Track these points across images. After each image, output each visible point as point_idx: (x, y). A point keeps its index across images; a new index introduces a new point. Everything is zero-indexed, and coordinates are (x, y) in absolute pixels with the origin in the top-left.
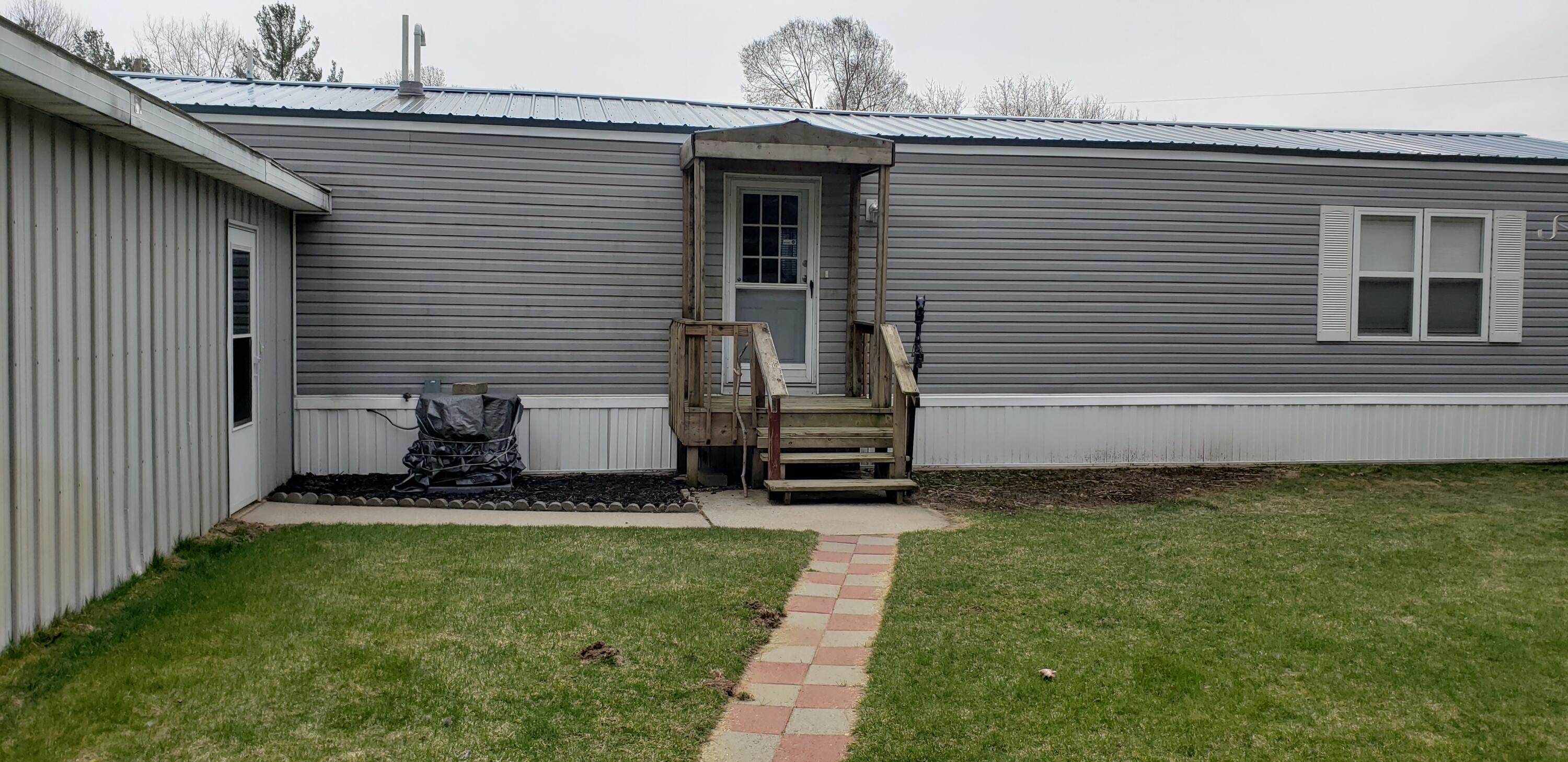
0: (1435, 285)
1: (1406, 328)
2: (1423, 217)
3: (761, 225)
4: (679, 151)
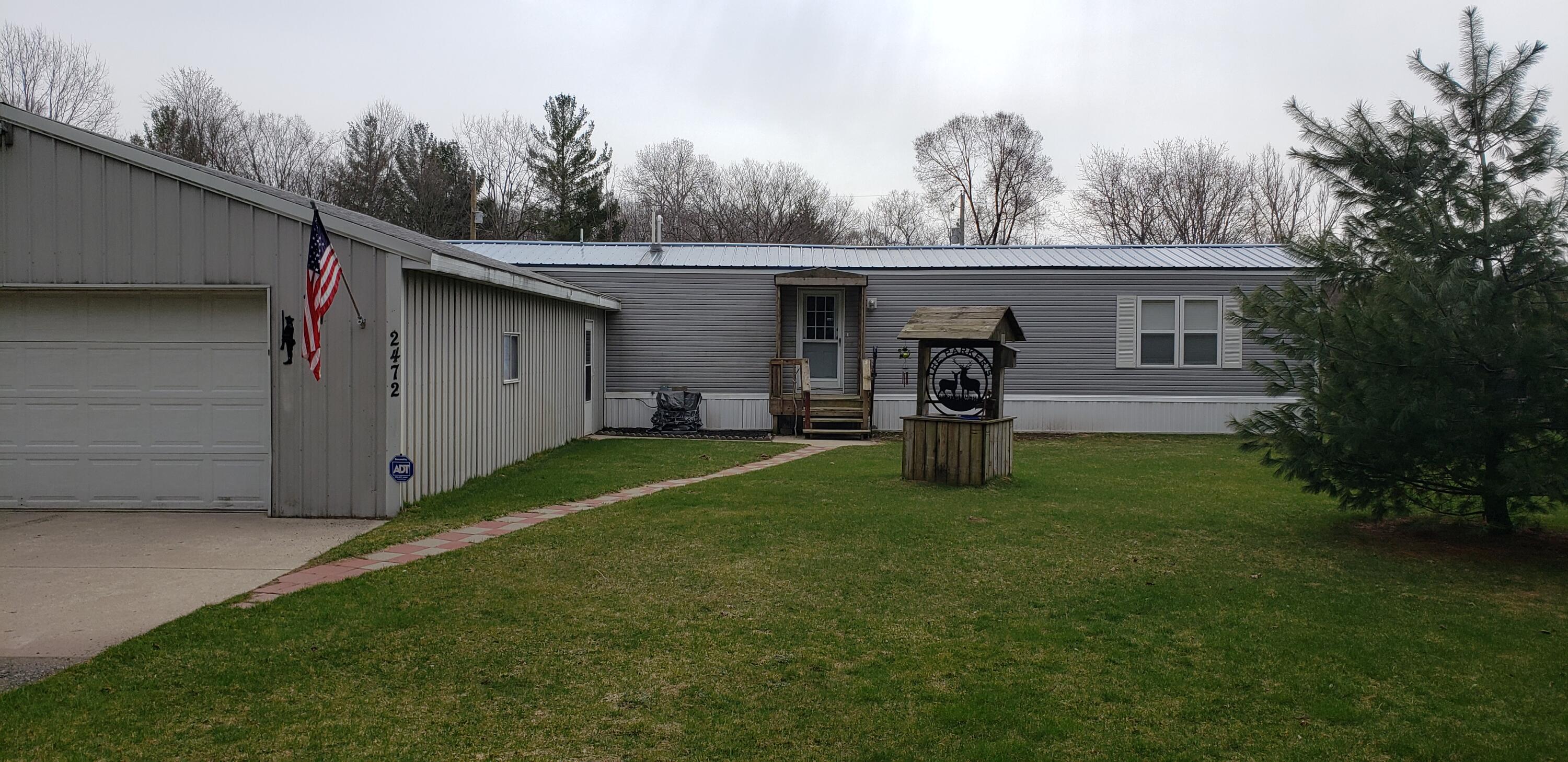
0: (1187, 336)
1: (1172, 362)
2: (1180, 301)
3: (816, 311)
4: (773, 278)
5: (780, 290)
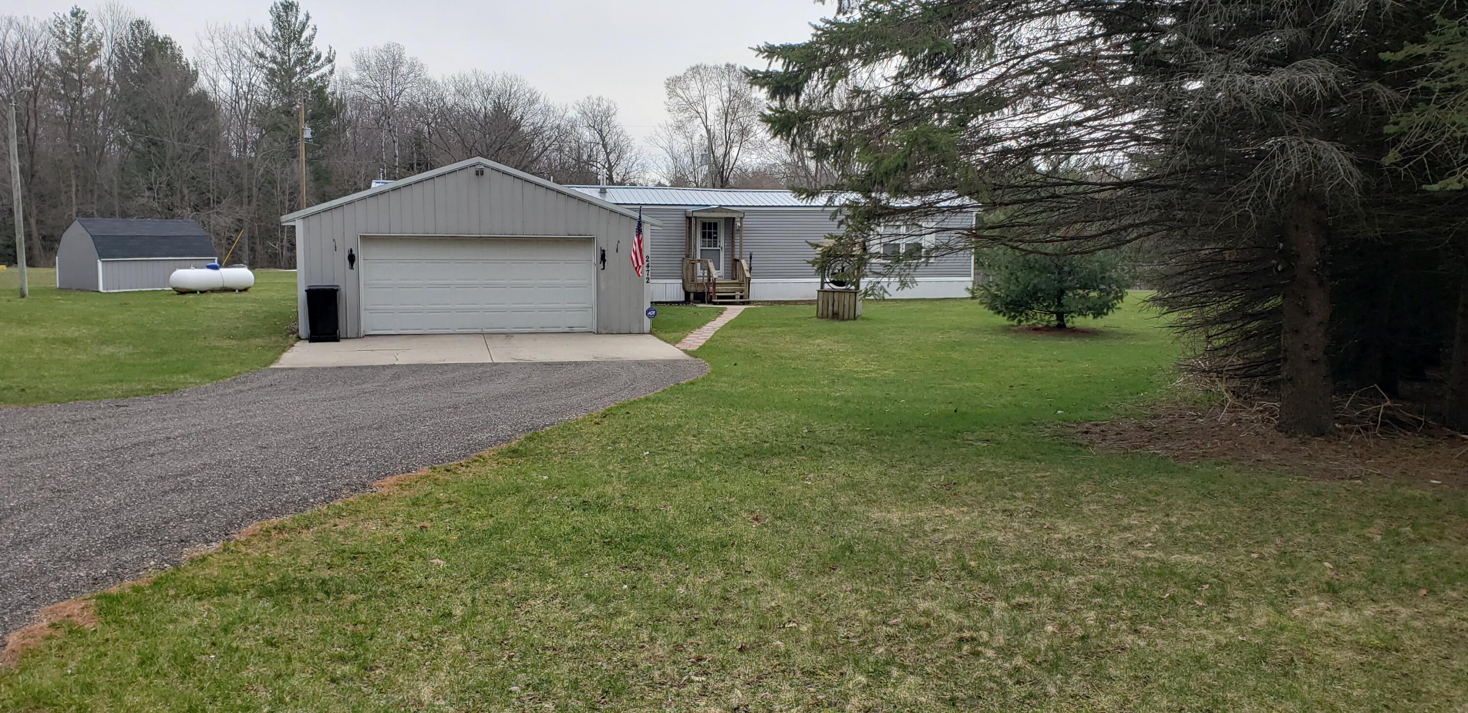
0: (907, 245)
2: (904, 226)
3: (707, 231)
4: (685, 211)
5: (689, 219)
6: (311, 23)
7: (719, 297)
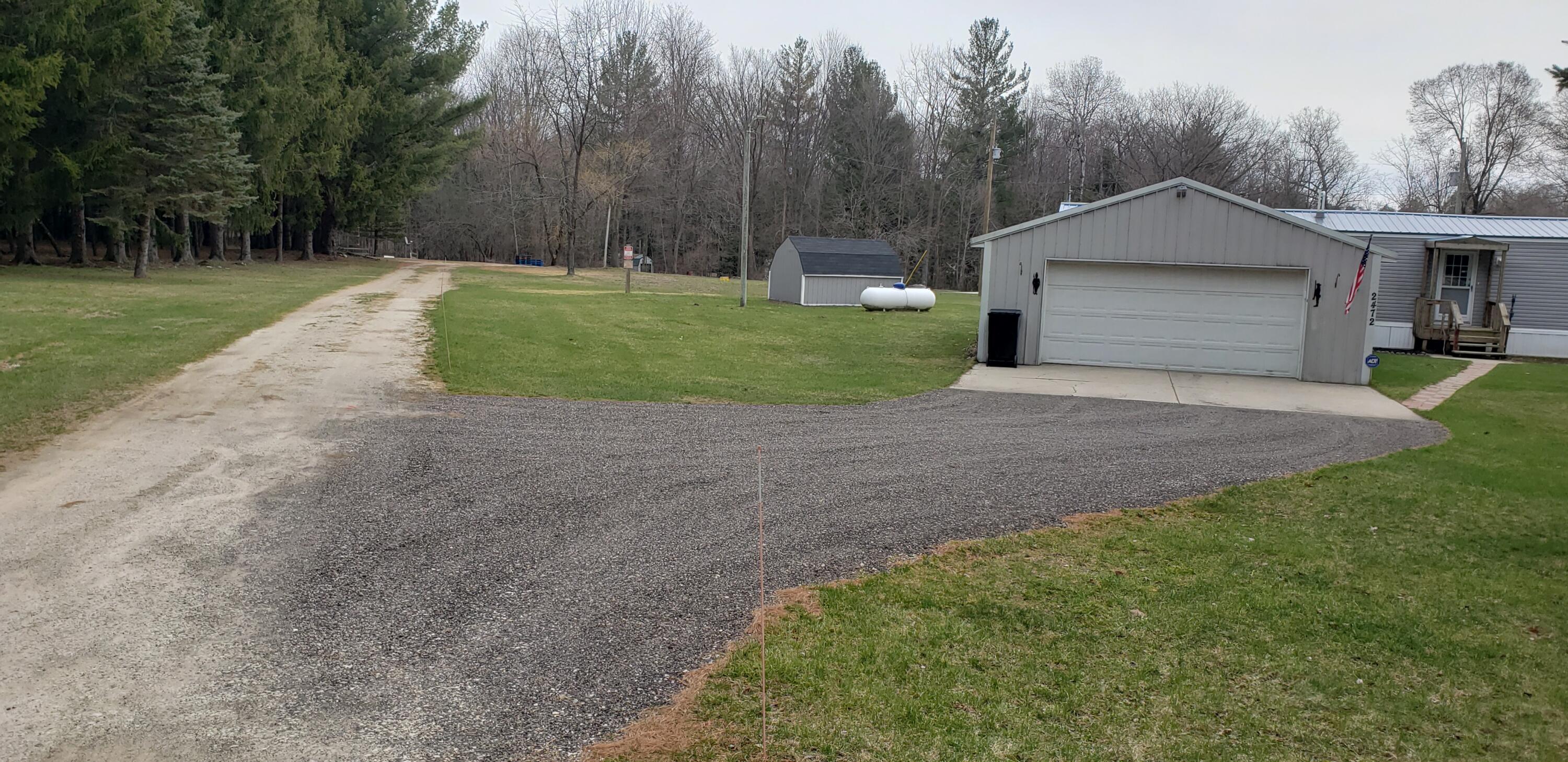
3: (1454, 266)
4: (1425, 242)
5: (1430, 250)
6: (1008, 40)
7: (1462, 348)
